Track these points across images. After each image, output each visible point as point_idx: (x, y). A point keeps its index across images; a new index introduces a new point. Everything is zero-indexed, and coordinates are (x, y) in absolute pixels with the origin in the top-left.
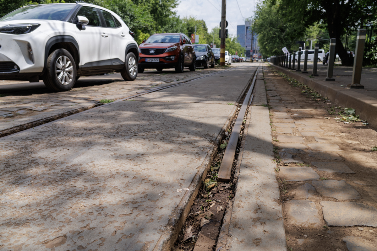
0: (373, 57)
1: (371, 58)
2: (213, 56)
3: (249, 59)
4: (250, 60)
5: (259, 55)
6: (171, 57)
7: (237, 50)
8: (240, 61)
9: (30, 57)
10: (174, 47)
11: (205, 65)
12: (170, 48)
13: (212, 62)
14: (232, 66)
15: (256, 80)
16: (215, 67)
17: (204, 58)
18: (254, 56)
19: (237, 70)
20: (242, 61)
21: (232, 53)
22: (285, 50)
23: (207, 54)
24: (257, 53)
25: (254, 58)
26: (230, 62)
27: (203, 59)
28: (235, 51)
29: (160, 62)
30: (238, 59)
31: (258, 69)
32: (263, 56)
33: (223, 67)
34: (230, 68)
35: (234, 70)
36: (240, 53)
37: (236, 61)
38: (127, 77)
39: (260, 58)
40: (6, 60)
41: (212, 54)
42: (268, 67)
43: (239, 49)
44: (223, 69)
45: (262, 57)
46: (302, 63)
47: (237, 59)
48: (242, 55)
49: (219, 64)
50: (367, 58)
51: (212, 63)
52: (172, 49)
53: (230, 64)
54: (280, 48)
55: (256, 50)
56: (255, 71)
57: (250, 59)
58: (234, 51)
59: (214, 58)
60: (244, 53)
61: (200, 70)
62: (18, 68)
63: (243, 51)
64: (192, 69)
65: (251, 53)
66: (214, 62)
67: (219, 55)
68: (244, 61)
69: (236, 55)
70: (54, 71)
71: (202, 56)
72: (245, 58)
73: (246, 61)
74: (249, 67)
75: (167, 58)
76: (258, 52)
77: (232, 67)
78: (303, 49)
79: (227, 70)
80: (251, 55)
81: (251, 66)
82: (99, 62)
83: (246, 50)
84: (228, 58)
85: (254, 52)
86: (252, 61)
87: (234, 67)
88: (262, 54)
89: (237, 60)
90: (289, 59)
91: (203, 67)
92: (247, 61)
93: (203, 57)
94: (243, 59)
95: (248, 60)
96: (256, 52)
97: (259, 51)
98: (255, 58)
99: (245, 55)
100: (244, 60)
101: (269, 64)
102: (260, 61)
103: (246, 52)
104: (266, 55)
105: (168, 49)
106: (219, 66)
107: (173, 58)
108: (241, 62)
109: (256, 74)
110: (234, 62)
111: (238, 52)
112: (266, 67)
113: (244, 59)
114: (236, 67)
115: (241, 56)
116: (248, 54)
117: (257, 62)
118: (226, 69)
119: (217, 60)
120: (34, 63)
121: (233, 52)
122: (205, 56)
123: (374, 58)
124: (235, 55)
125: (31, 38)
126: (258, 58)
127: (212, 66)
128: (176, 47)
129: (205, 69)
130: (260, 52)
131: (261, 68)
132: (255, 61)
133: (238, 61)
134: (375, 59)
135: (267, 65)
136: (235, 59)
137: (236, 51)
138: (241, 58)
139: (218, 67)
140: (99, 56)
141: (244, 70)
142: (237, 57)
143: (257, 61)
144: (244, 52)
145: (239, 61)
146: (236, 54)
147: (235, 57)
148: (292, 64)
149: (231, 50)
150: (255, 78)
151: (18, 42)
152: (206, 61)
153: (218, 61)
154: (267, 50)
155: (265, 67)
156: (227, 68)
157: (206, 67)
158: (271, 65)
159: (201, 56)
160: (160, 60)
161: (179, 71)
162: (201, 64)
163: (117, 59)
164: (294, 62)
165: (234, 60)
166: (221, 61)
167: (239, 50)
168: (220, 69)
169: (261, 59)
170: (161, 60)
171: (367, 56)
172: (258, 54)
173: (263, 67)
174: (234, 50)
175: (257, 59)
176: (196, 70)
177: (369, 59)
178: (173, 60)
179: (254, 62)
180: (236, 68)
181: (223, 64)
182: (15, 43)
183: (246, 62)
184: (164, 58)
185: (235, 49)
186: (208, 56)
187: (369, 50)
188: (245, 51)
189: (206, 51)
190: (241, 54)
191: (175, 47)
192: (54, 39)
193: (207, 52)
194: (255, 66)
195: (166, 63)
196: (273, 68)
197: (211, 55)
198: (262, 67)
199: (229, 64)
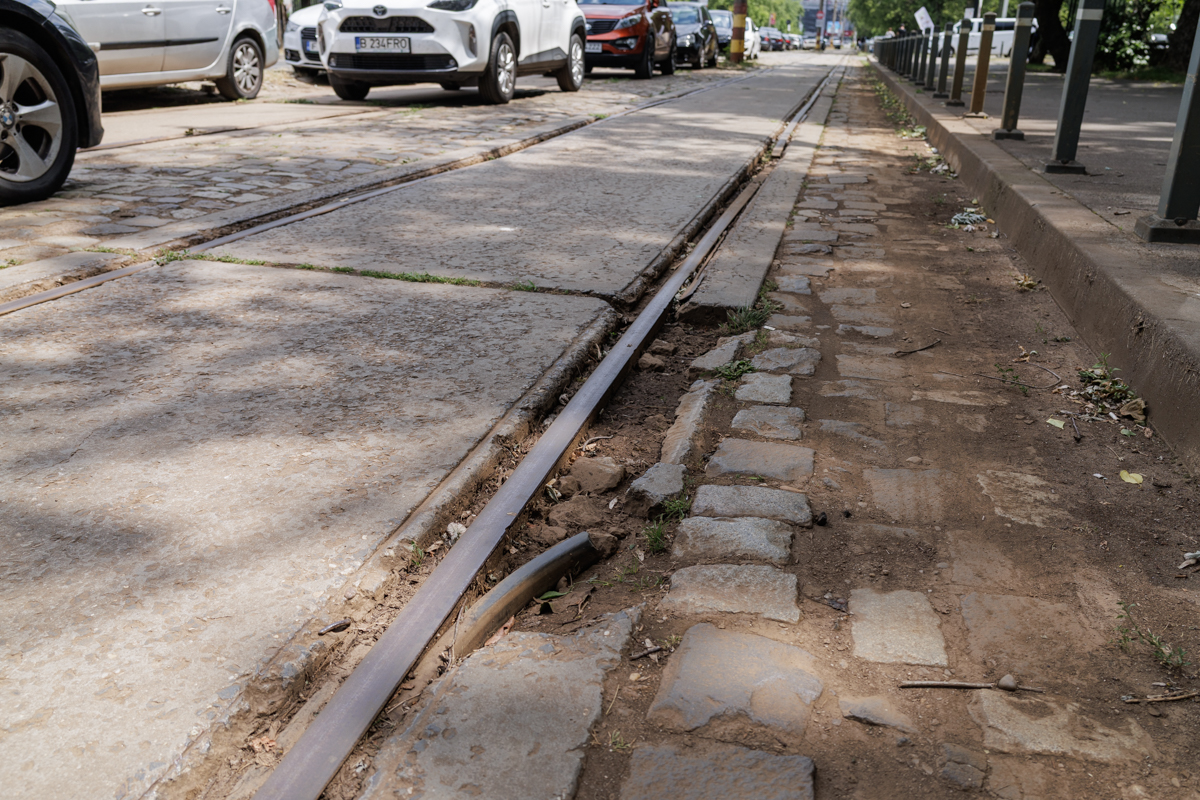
0: (1122, 50)
1: (1118, 53)
2: (715, 36)
3: (811, 43)
4: (814, 45)
5: (847, 25)
6: (629, 41)
7: (776, 9)
8: (784, 47)
9: (472, 48)
10: (635, 17)
11: (696, 60)
12: (625, 19)
13: (710, 50)
14: (763, 65)
15: (819, 96)
16: (718, 66)
17: (694, 41)
18: (829, 31)
19: (776, 74)
20: (791, 47)
21: (760, 18)
22: (922, 18)
23: (702, 29)
24: (838, 20)
25: (828, 36)
26: (756, 50)
27: (692, 45)
28: (769, 11)
29: (604, 51)
30: (777, 41)
31: (831, 75)
32: (859, 30)
33: (739, 66)
34: (758, 68)
35: (770, 74)
36: (785, 20)
37: (771, 48)
38: (567, 86)
39: (846, 36)
40: (442, 52)
41: (712, 30)
42: (863, 69)
43: (781, 4)
44: (741, 72)
45: (855, 34)
46: (972, 61)
47: (773, 42)
48: (789, 27)
49: (728, 58)
50: (1107, 50)
51: (712, 54)
52: (631, 21)
53: (756, 57)
54: (911, 8)
55: (836, 10)
56: (823, 76)
57: (815, 40)
58: (767, 14)
59: (717, 41)
60: (796, 20)
61: (685, 73)
62: (456, 65)
63: (794, 13)
64: (667, 70)
65: (820, 23)
66: (717, 51)
67: (730, 33)
68: (795, 48)
69: (773, 26)
70: (496, 70)
71: (689, 37)
72: (800, 37)
73: (801, 48)
74: (807, 68)
75: (620, 42)
76: (841, 16)
77: (762, 68)
78: (975, 16)
79: (753, 74)
80: (820, 29)
81: (813, 66)
82: (539, 54)
83: (803, 7)
84: (751, 38)
85: (830, 16)
86: (822, 48)
87: (768, 67)
88: (856, 25)
89: (773, 45)
90: (930, 45)
91: (690, 65)
92: (805, 45)
93: (692, 38)
94: (792, 40)
95: (808, 43)
96: (835, 17)
97: (847, 13)
98: (832, 39)
99: (801, 26)
100: (797, 43)
101: (868, 60)
102: (847, 46)
103: (803, 14)
104: (868, 29)
105: (621, 21)
106: (729, 62)
107: (632, 43)
108: (788, 49)
109: (822, 85)
110: (763, 49)
111: (779, 16)
112: (856, 68)
113: (797, 39)
114: (773, 66)
115: (786, 28)
116: (809, 21)
117: (837, 51)
118: (748, 71)
119: (723, 46)
120: (476, 56)
121: (763, 16)
122: (696, 35)
123: (1125, 52)
124: (766, 25)
125: (474, 17)
126: (840, 39)
127: (712, 63)
128: (640, 16)
129: (695, 72)
130: (849, 16)
131: (840, 72)
132: (832, 49)
133: (778, 46)
134: (1126, 55)
135: (861, 61)
136: (769, 40)
137: (773, 12)
138: (786, 36)
139: (725, 66)
140: (539, 45)
141: (794, 75)
142: (775, 34)
143: (838, 47)
144: (797, 15)
145: (781, 46)
146: (770, 22)
147: (768, 34)
148: (939, 61)
149: (757, 9)
150: (817, 92)
151: (459, 23)
152: (699, 48)
153: (724, 49)
154: (871, 16)
155: (852, 68)
156: (750, 69)
157: (697, 66)
158: (871, 63)
159: (686, 35)
160: (603, 46)
161: (642, 75)
162: (686, 56)
163: (558, 49)
164: (946, 56)
165: (765, 43)
166: (734, 48)
167: (782, 9)
168: (731, 72)
169: (852, 39)
170: (606, 48)
171: (1107, 46)
172: (842, 24)
173: (846, 70)
174: (767, 7)
175: (837, 42)
176: (677, 73)
177: (1113, 53)
178: (632, 47)
179: (827, 49)
180: (773, 68)
181: (738, 59)
182: (454, 26)
183: (802, 51)
184: (612, 42)
185: (769, 5)
186: (702, 36)
187: (1116, 32)
188: (800, 11)
189: (699, 21)
190: (789, 22)
191: (637, 17)
192: (499, 18)
193: (701, 26)
194: (825, 66)
195: (616, 55)
196: (872, 72)
197: (709, 30)
198: (843, 70)
199: (752, 56)
